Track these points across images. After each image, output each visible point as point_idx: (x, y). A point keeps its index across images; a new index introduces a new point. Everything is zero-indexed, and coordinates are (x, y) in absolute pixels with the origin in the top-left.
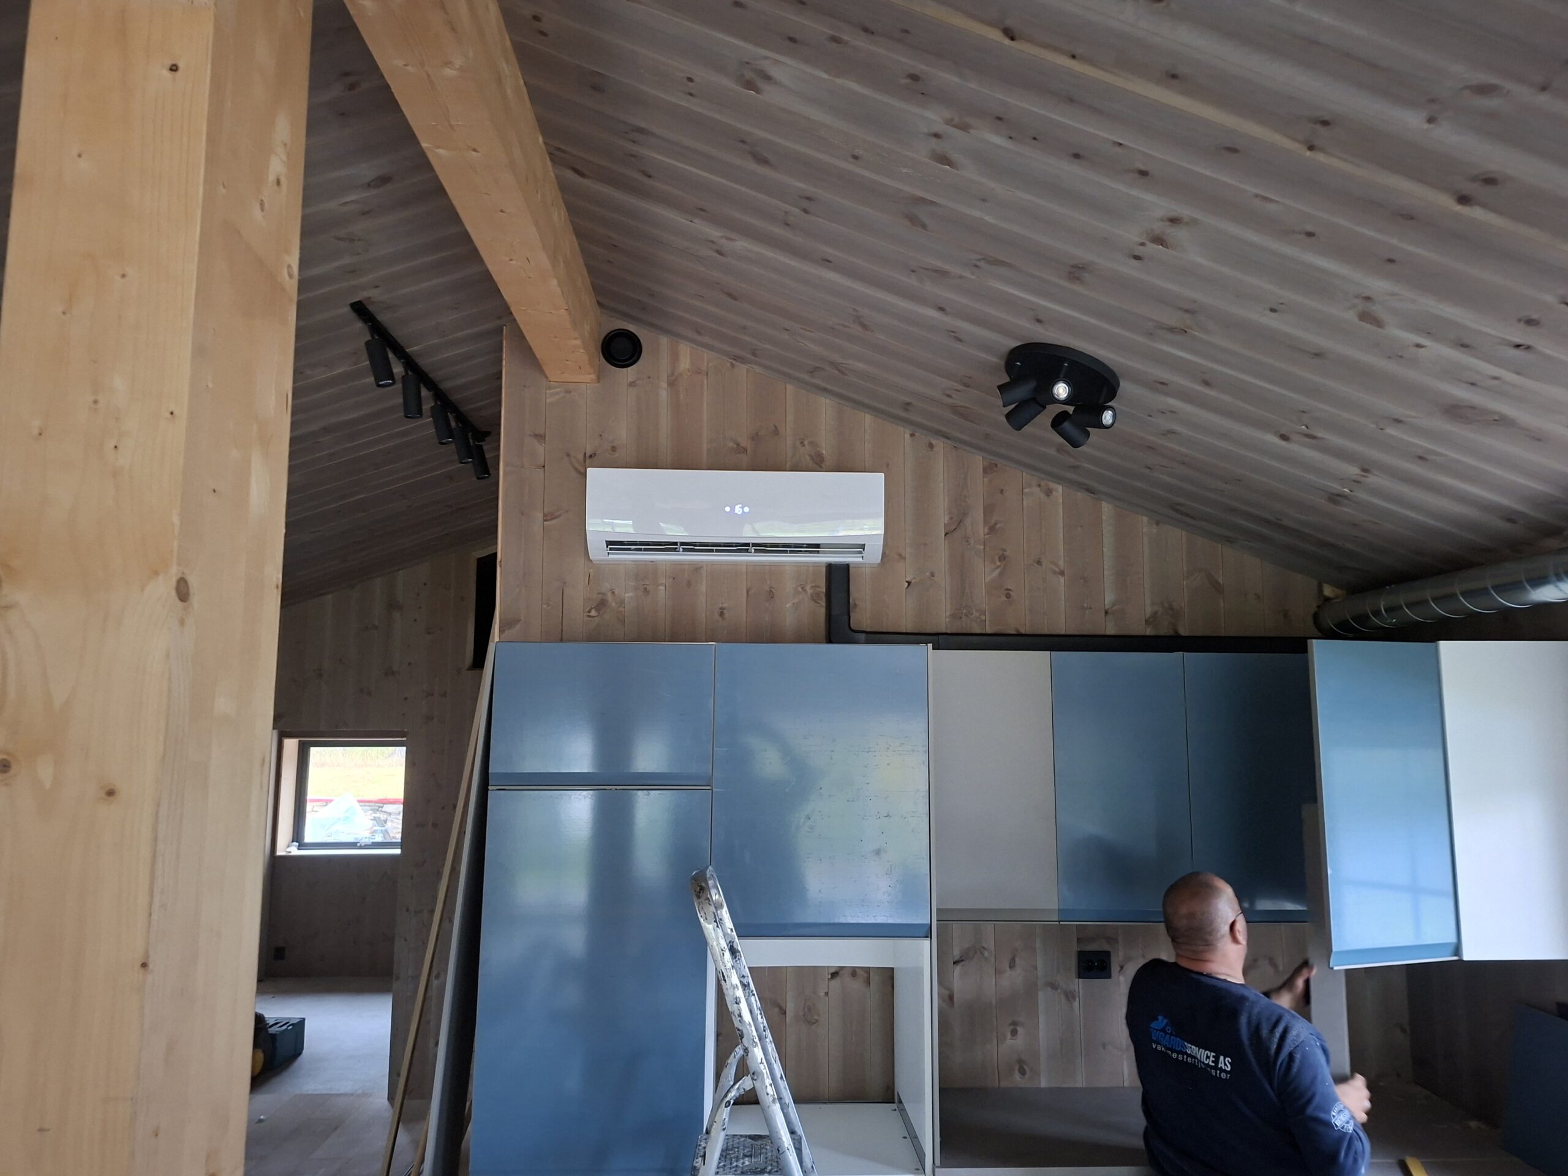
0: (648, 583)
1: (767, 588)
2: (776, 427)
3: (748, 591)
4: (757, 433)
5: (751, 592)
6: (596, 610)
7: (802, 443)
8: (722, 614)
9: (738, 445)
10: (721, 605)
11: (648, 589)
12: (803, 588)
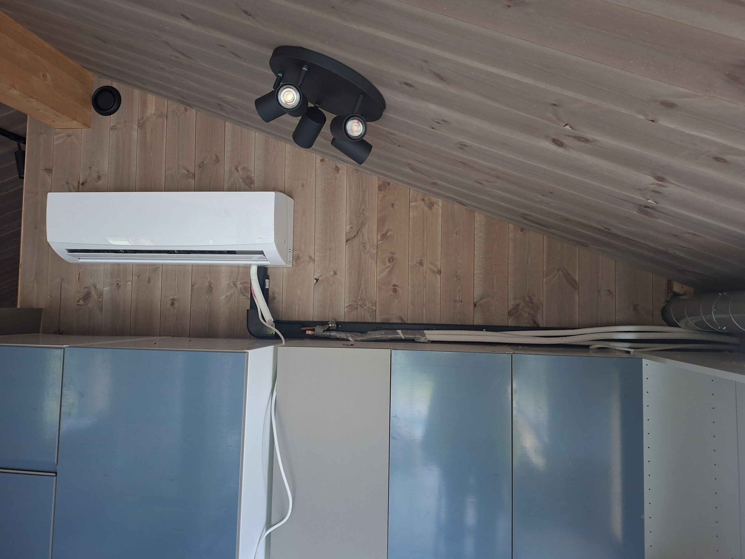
0: (119, 280)
1: (207, 284)
2: (217, 157)
3: (192, 286)
4: (203, 162)
5: (196, 287)
6: (83, 301)
7: (236, 168)
8: (173, 304)
9: (188, 171)
10: (172, 297)
11: (120, 285)
12: (234, 284)
